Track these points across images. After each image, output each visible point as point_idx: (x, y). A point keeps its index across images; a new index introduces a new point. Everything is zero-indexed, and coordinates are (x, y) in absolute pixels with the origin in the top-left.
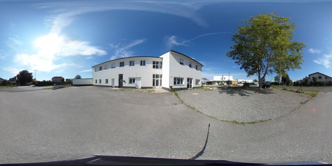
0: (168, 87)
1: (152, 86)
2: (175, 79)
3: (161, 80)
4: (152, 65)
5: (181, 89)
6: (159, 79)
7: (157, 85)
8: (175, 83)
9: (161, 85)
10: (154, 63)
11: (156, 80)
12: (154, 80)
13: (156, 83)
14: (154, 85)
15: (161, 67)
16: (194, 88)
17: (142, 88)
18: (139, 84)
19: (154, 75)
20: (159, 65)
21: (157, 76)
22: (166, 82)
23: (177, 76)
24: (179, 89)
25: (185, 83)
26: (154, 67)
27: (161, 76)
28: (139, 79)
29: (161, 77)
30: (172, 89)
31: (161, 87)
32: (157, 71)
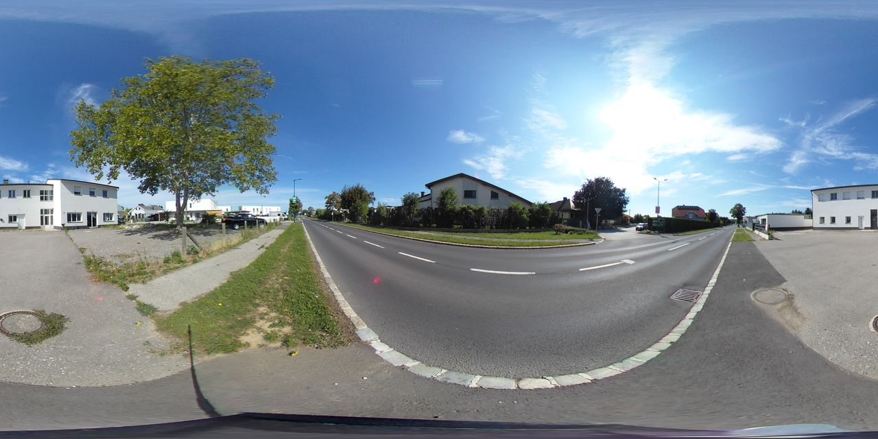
0: (61, 226)
1: (40, 225)
2: (69, 215)
3: (52, 217)
4: (39, 197)
5: (78, 228)
6: (49, 215)
7: (46, 224)
8: (69, 220)
9: (52, 224)
10: (42, 193)
11: (45, 216)
12: (42, 217)
13: (45, 221)
14: (42, 224)
15: (52, 198)
16: (99, 226)
17: (27, 228)
18: (23, 223)
19: (42, 210)
20: (49, 195)
21: (46, 211)
22: (58, 219)
23: (72, 211)
24: (74, 228)
25: (84, 221)
26: (42, 198)
27: (52, 210)
28: (23, 216)
29: (52, 213)
30: (65, 228)
31: (52, 226)
32: (46, 205)
